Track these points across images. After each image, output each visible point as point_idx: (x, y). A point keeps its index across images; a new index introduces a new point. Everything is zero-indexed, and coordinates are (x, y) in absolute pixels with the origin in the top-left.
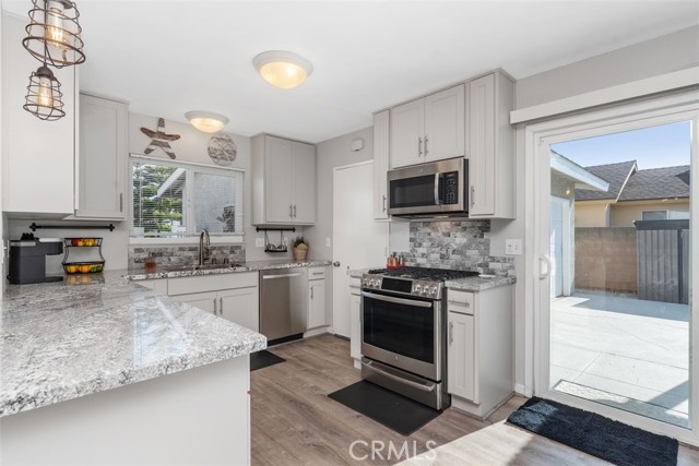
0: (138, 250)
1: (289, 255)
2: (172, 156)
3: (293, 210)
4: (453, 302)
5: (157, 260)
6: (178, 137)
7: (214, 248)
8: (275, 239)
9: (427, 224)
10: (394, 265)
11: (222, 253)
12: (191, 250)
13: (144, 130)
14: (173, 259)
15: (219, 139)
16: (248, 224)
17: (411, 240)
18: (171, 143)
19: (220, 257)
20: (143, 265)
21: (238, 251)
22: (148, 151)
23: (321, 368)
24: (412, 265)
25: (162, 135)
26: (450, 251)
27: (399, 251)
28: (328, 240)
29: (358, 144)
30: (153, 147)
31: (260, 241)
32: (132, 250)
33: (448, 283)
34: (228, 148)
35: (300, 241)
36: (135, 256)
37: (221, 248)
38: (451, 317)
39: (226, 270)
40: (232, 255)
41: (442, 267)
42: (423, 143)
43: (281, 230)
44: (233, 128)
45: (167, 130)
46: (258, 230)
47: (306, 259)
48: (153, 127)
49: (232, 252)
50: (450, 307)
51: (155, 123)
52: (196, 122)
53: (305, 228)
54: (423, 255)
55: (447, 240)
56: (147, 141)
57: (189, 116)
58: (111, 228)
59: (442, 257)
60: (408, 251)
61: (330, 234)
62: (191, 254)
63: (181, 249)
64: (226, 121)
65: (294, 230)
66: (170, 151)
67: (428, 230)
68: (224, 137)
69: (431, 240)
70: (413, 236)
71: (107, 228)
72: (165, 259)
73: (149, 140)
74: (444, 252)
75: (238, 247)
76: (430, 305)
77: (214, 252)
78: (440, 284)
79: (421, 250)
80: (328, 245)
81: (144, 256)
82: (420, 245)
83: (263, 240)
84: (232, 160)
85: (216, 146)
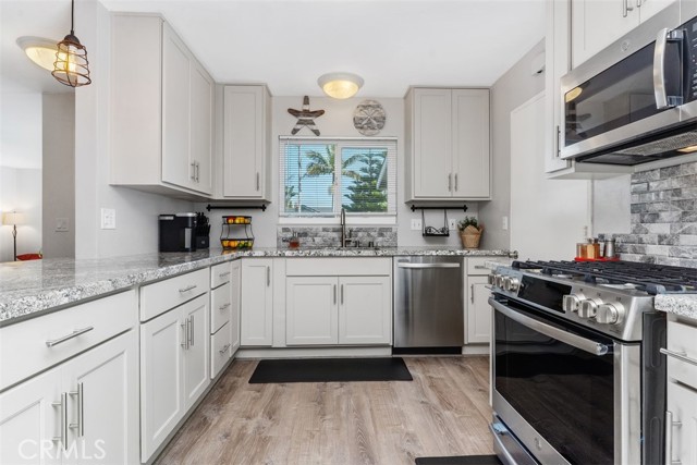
0: (286, 230)
1: (453, 239)
2: (317, 133)
3: (453, 181)
5: (301, 240)
6: (322, 112)
7: (359, 230)
11: (369, 235)
12: (334, 231)
14: (317, 240)
15: (365, 107)
16: (402, 202)
17: (635, 208)
18: (316, 120)
19: (366, 240)
20: (287, 244)
21: (388, 234)
22: (295, 131)
25: (307, 113)
27: (609, 234)
30: (299, 127)
31: (416, 223)
32: (281, 230)
34: (375, 115)
35: (469, 223)
36: (283, 235)
37: (367, 230)
40: (380, 239)
43: (445, 208)
44: (371, 90)
45: (312, 107)
46: (413, 209)
47: (480, 245)
48: (299, 107)
49: (381, 235)
51: (302, 100)
52: (328, 89)
53: (481, 204)
54: (661, 239)
56: (294, 120)
57: (321, 82)
58: (264, 208)
60: (628, 231)
61: (507, 211)
62: (335, 235)
63: (324, 230)
65: (465, 209)
66: (314, 128)
67: (675, 183)
68: (371, 103)
69: (680, 204)
70: (637, 200)
71: (261, 208)
72: (310, 239)
73: (296, 120)
75: (389, 229)
77: (360, 234)
80: (506, 227)
81: (289, 235)
82: (655, 217)
83: (420, 221)
84: (381, 128)
85: (362, 115)
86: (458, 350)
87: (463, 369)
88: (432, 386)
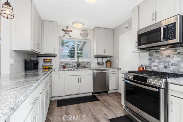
0: (61, 63)
1: (105, 65)
2: (70, 36)
3: (105, 51)
4: (173, 90)
5: (66, 66)
6: (72, 31)
7: (82, 63)
8: (100, 60)
9: (157, 52)
10: (141, 69)
11: (84, 64)
12: (75, 63)
13: (63, 30)
14: (70, 65)
15: (83, 31)
16: (92, 56)
17: (149, 59)
18: (70, 33)
19: (83, 65)
20: (62, 67)
21: (89, 64)
22: (64, 36)
23: (111, 106)
24: (150, 70)
25: (67, 31)
26: (170, 64)
27: (144, 64)
29: (127, 25)
30: (65, 34)
31: (96, 61)
32: (60, 63)
33: (169, 80)
34: (86, 33)
35: (108, 61)
36: (61, 64)
37: (84, 63)
38: (171, 98)
39: (82, 69)
40: (87, 65)
41: (165, 71)
43: (103, 57)
44: (86, 26)
45: (69, 29)
46: (95, 57)
47: (110, 67)
48: (65, 29)
49: (87, 64)
50: (170, 93)
51: (66, 27)
52: (75, 25)
53: (110, 56)
54: (155, 66)
55: (168, 59)
56: (63, 33)
57: (73, 23)
58: (55, 57)
59: (166, 67)
60: (148, 64)
61: (118, 59)
62: (75, 64)
63: (73, 63)
65: (107, 57)
66: (70, 35)
67: (158, 55)
68: (85, 30)
69: (159, 59)
70: (150, 58)
71: (54, 57)
72: (68, 65)
73: (64, 32)
74: (167, 64)
75: (89, 63)
76: (157, 90)
77: (82, 64)
78: (164, 80)
79: (154, 64)
80: (117, 62)
81: (63, 64)
82: (154, 61)
83: (97, 60)
84: (87, 37)
85: (82, 33)
86: (107, 92)
87: (110, 96)
88: (105, 101)
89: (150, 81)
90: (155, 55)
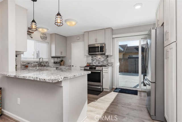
3: (61, 53)
4: (104, 71)
5: (28, 65)
6: (33, 33)
8: (56, 60)
9: (95, 56)
10: (88, 65)
11: (44, 63)
12: (36, 62)
14: (32, 65)
15: (43, 34)
17: (92, 60)
18: (31, 34)
19: (43, 64)
21: (47, 63)
24: (92, 65)
25: (29, 32)
26: (100, 62)
27: (89, 62)
28: (70, 60)
29: (78, 38)
32: (22, 62)
33: (103, 67)
34: (45, 36)
35: (62, 61)
38: (103, 73)
40: (46, 64)
41: (99, 65)
42: (96, 40)
43: (57, 58)
46: (52, 58)
47: (64, 65)
49: (46, 63)
50: (103, 72)
53: (63, 57)
54: (94, 63)
55: (100, 60)
59: (99, 63)
60: (91, 62)
61: (70, 58)
62: (36, 63)
63: (34, 62)
64: (48, 30)
65: (60, 58)
66: (31, 36)
67: (95, 57)
69: (96, 60)
72: (30, 65)
74: (99, 62)
75: (48, 62)
76: (100, 71)
77: (42, 63)
79: (94, 62)
81: (25, 64)
82: (94, 61)
83: (53, 60)
84: (46, 39)
89: (97, 68)
90: (94, 58)
